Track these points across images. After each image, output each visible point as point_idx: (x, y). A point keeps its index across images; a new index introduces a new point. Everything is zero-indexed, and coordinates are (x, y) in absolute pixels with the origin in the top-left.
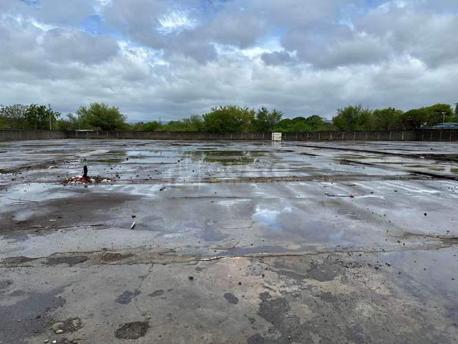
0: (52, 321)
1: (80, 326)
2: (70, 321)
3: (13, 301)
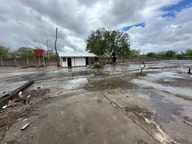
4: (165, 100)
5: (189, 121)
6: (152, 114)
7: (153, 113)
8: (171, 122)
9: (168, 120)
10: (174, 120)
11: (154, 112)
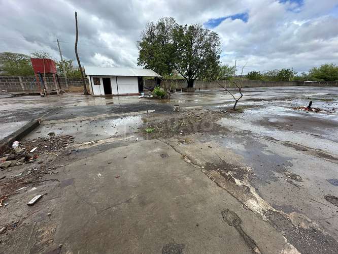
0: (285, 171)
2: (295, 175)
3: (267, 154)
4: (268, 151)
5: (297, 180)
6: (245, 172)
7: (247, 171)
8: (272, 183)
9: (268, 181)
10: (276, 179)
11: (249, 169)
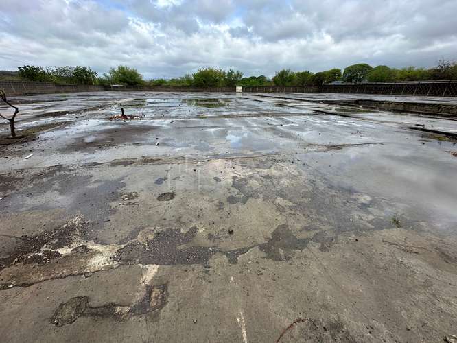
0: (121, 195)
1: (137, 196)
2: (131, 194)
3: (96, 185)
8: (111, 217)
9: (105, 219)
10: (114, 210)
11: (77, 220)
